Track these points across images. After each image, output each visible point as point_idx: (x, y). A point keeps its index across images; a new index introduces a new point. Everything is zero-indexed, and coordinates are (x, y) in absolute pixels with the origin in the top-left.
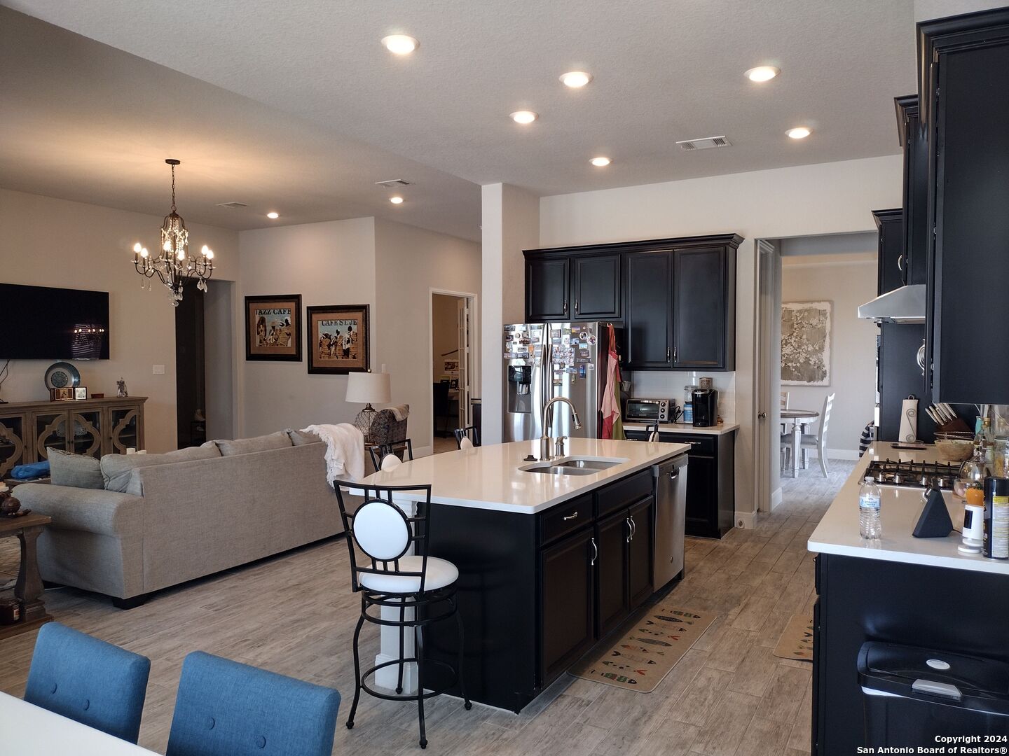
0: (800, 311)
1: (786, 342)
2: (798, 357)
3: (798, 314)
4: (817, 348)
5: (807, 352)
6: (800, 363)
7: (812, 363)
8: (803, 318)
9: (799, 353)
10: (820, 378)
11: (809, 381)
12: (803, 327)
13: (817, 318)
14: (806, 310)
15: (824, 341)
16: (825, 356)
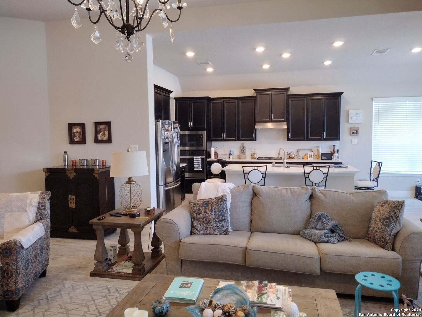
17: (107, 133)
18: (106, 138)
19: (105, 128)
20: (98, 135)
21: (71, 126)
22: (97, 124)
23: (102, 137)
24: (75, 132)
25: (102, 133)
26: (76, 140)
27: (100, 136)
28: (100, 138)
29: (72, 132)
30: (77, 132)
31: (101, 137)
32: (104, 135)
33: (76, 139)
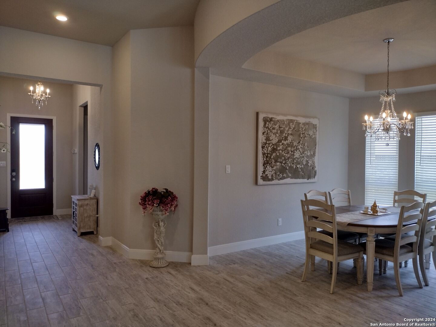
0: (304, 124)
1: (297, 148)
2: (303, 160)
3: (303, 126)
4: (312, 154)
5: (307, 156)
6: (303, 165)
7: (309, 165)
8: (305, 130)
9: (303, 157)
10: (313, 176)
11: (308, 179)
12: (305, 137)
13: (312, 130)
14: (307, 124)
15: (316, 148)
16: (316, 159)
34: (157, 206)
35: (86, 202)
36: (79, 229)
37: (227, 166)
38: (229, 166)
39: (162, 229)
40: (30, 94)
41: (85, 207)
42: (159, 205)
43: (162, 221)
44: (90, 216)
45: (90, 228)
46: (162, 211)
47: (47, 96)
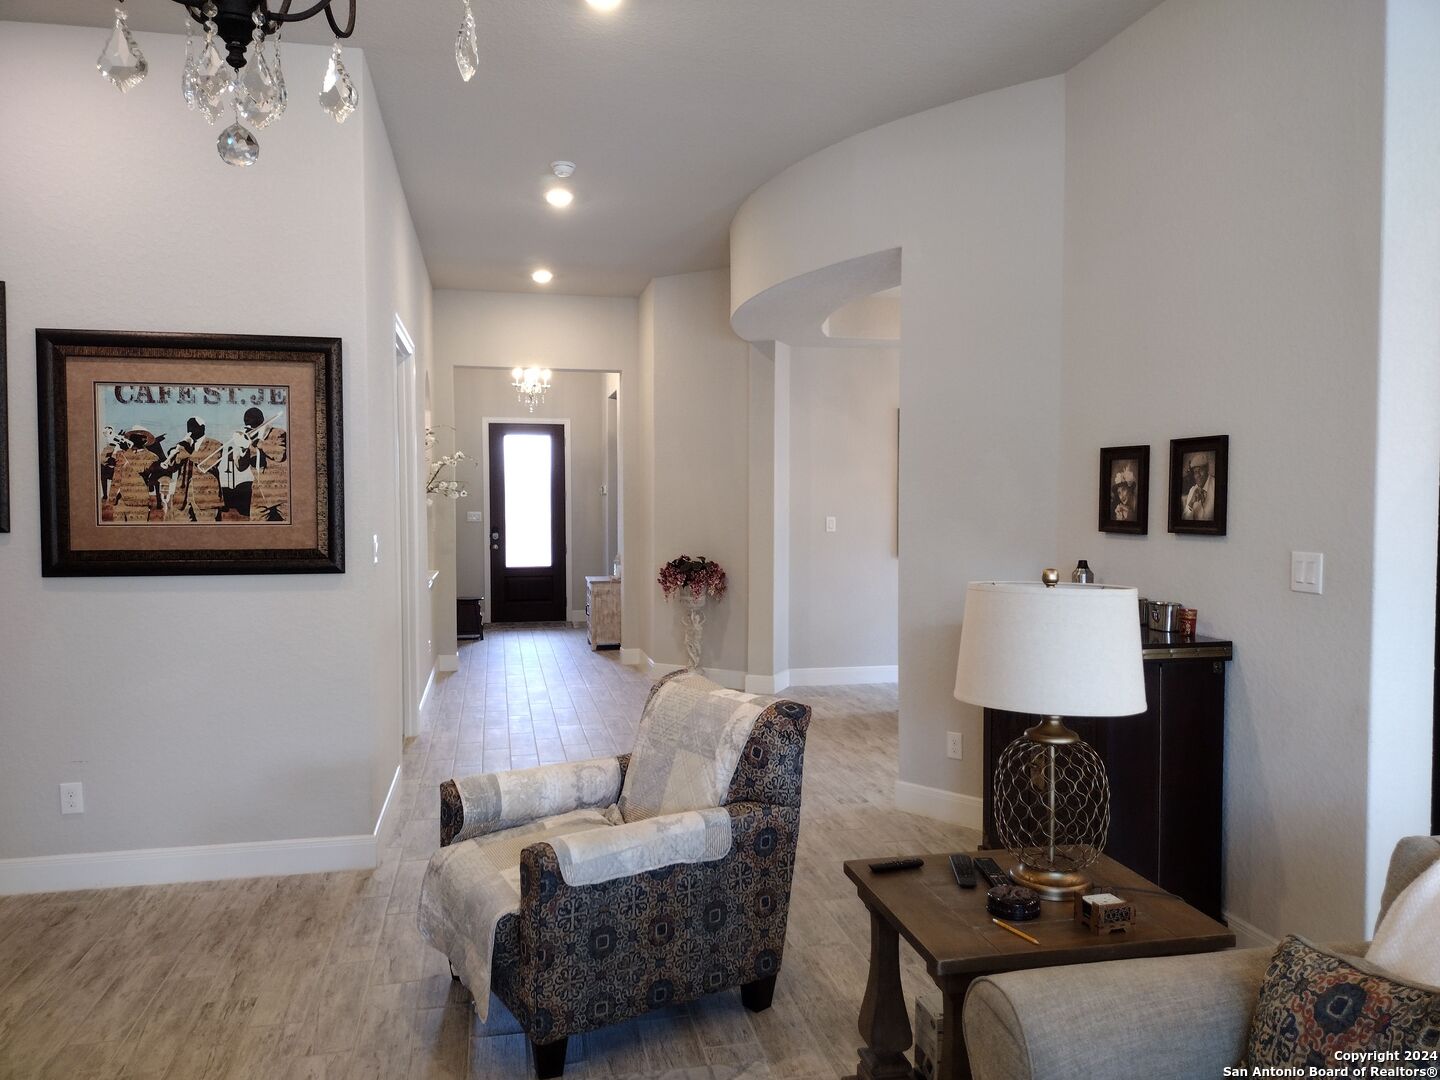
17: (1210, 488)
18: (1206, 511)
19: (1205, 467)
20: (1183, 498)
21: (1110, 458)
22: (1181, 449)
23: (1196, 504)
24: (1119, 485)
25: (1196, 491)
26: (1119, 517)
27: (1188, 502)
28: (1188, 511)
29: (1112, 485)
30: (1124, 484)
31: (1191, 505)
32: (1201, 496)
33: (1121, 513)
34: (683, 586)
35: (607, 588)
36: (595, 637)
37: (828, 519)
38: (834, 519)
39: (698, 627)
40: (514, 384)
41: (604, 597)
42: (685, 584)
43: (697, 613)
44: (613, 614)
45: (613, 637)
46: (691, 595)
47: (545, 386)
